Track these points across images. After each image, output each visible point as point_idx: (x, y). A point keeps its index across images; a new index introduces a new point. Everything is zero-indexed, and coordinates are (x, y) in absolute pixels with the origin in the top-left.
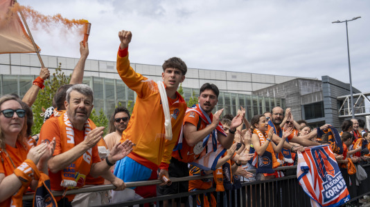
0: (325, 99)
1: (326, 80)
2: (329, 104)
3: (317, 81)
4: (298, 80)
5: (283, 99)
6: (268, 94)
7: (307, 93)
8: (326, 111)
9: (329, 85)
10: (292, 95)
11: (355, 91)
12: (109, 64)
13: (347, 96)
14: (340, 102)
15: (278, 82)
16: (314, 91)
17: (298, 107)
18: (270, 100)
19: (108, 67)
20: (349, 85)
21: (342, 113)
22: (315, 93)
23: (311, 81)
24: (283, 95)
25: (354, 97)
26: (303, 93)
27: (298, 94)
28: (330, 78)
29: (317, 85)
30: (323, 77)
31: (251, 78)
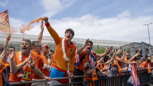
0: (142, 49)
1: (143, 43)
2: (144, 50)
3: (140, 43)
4: (134, 43)
5: (129, 49)
6: (125, 47)
7: (136, 47)
8: (143, 52)
9: (143, 44)
10: (132, 47)
11: (151, 46)
12: (78, 39)
13: (149, 48)
14: (147, 50)
15: (128, 44)
16: (139, 46)
17: (134, 51)
18: (125, 49)
19: (78, 40)
20: (149, 44)
21: (148, 53)
22: (139, 47)
23: (138, 43)
24: (129, 47)
25: (151, 48)
26: (135, 47)
27: (134, 47)
28: (144, 42)
29: (140, 45)
30: (142, 42)
31: (119, 43)
